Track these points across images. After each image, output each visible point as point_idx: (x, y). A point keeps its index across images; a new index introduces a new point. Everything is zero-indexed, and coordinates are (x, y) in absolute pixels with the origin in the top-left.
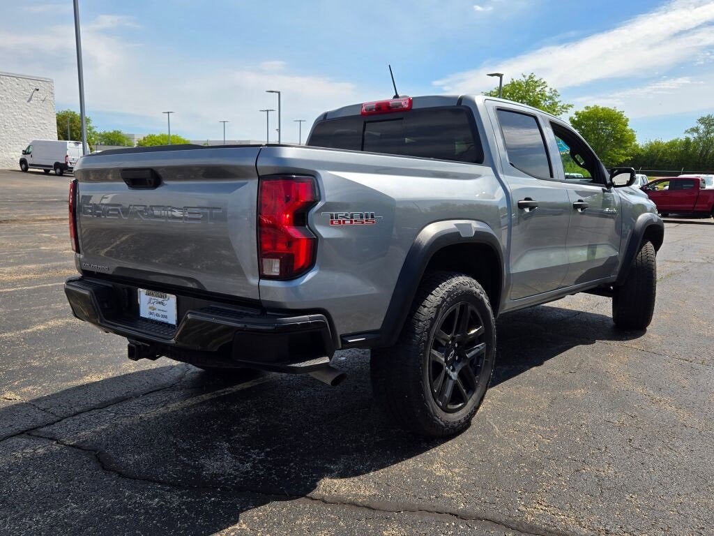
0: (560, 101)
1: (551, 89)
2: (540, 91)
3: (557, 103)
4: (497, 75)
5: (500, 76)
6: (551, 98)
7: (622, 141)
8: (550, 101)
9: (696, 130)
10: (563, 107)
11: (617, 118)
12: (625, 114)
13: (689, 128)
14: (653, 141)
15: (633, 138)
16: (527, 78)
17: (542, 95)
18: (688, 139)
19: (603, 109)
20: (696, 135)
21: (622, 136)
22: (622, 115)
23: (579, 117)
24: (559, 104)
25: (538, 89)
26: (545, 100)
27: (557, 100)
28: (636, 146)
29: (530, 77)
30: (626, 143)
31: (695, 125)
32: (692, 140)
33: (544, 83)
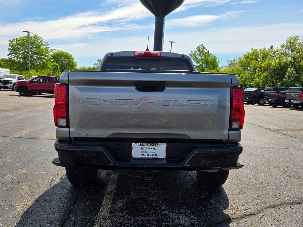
0: (50, 47)
1: (45, 41)
2: (40, 41)
3: (48, 48)
4: (27, 32)
5: (29, 32)
6: (45, 45)
7: (72, 66)
8: (45, 46)
9: (97, 64)
10: (51, 50)
11: (70, 56)
12: (72, 55)
13: (94, 63)
14: (82, 67)
15: (76, 65)
16: (34, 35)
17: (42, 43)
18: (94, 67)
19: (64, 52)
20: (97, 66)
21: (72, 64)
22: (72, 56)
23: (54, 54)
24: (49, 48)
25: (39, 41)
26: (43, 46)
27: (48, 46)
28: (77, 68)
29: (36, 35)
30: (74, 67)
31: (96, 62)
32: (96, 68)
33: (42, 38)
